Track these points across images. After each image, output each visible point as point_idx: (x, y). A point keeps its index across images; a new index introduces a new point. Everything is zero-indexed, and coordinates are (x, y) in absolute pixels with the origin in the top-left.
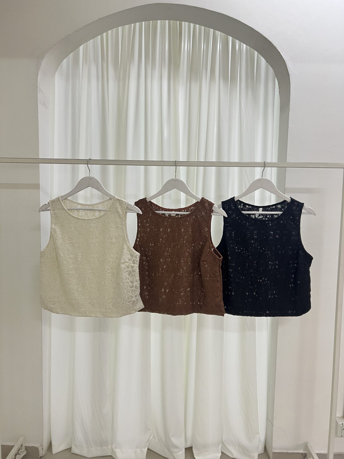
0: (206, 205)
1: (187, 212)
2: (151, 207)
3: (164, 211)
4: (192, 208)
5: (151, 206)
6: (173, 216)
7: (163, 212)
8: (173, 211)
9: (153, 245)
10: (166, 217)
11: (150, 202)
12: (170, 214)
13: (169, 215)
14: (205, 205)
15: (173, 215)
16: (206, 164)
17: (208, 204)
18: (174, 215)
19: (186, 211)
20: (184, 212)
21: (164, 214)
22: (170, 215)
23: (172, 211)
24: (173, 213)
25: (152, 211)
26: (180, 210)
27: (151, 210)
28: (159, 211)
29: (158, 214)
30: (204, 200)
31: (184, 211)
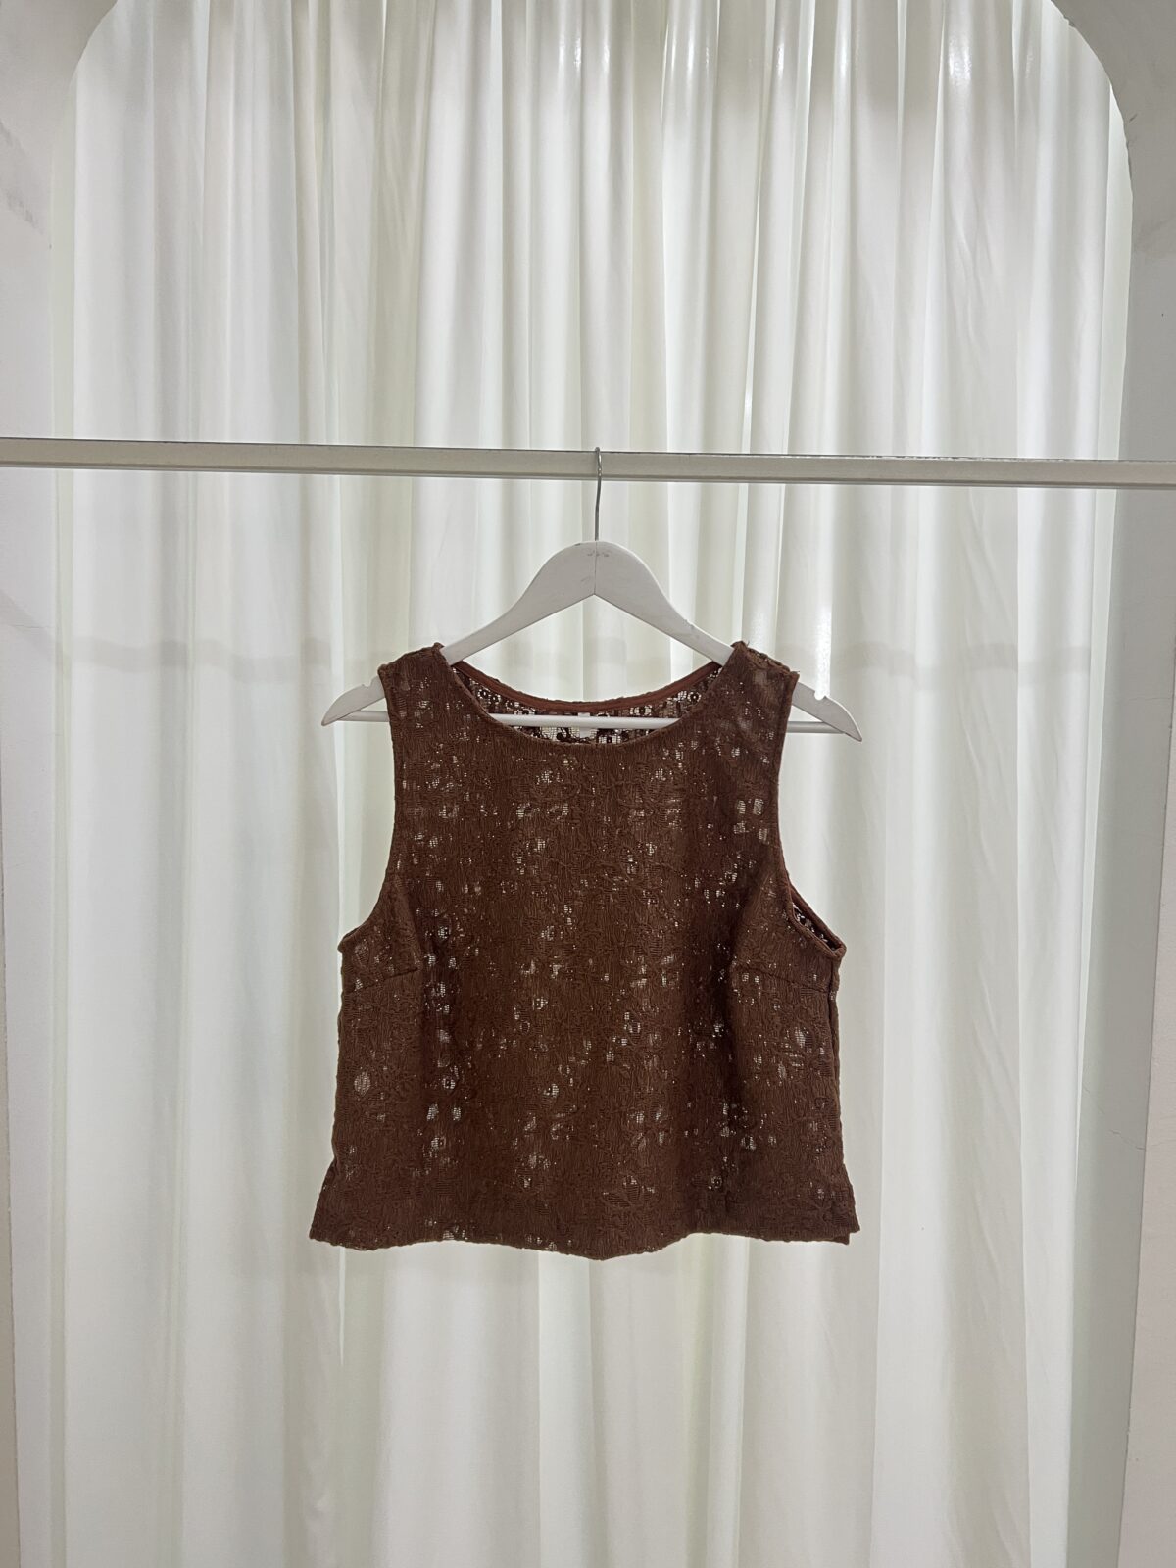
0: (760, 678)
1: (655, 715)
2: (469, 693)
3: (536, 713)
4: (682, 695)
5: (467, 683)
6: (579, 740)
7: (532, 719)
8: (584, 712)
9: (478, 889)
10: (547, 745)
11: (461, 666)
12: (567, 729)
13: (559, 736)
14: (756, 681)
15: (583, 735)
16: (798, 471)
17: (770, 677)
18: (590, 734)
19: (648, 711)
20: (642, 715)
21: (535, 730)
22: (565, 736)
23: (577, 715)
24: (584, 725)
25: (475, 712)
26: (616, 707)
27: (470, 707)
28: (506, 713)
29: (505, 731)
30: (748, 654)
31: (637, 712)
